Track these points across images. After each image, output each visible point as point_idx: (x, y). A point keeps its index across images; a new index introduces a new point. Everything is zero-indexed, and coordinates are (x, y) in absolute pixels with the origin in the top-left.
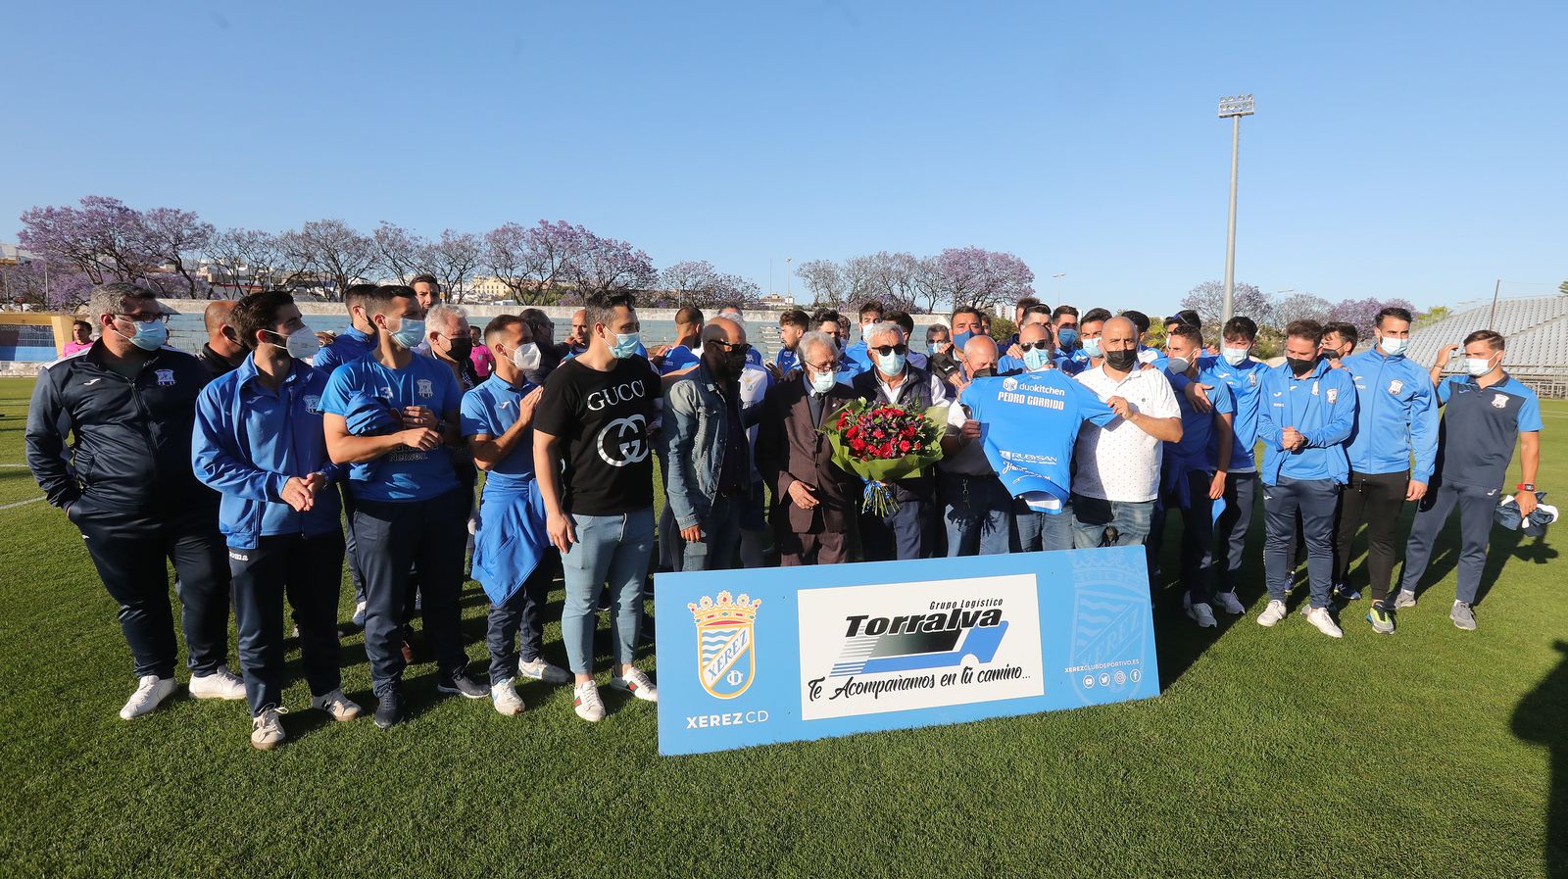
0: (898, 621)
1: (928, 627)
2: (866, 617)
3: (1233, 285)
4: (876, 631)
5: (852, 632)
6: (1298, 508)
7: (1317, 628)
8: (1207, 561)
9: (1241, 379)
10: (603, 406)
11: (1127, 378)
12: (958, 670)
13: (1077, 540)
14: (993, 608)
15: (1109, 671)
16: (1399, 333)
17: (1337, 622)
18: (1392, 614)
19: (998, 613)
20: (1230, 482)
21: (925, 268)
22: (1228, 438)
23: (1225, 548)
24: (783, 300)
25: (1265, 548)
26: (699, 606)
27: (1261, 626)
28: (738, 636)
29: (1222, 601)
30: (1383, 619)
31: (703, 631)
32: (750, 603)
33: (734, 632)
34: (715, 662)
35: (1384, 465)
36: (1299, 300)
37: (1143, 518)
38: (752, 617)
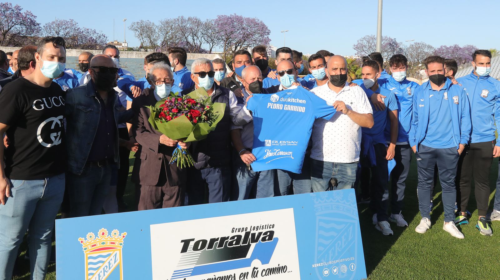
0: (213, 241)
1: (231, 244)
2: (193, 240)
3: (381, 36)
4: (199, 248)
5: (184, 250)
6: (436, 164)
7: (449, 234)
8: (386, 196)
9: (402, 91)
10: (43, 108)
11: (342, 90)
12: (249, 270)
13: (314, 187)
14: (269, 230)
15: (337, 265)
16: (485, 64)
17: (460, 229)
18: (490, 224)
19: (272, 233)
20: (398, 149)
21: (207, 26)
22: (396, 125)
23: (394, 188)
24: (121, 45)
25: (418, 187)
26: (86, 239)
27: (418, 233)
28: (112, 257)
29: (394, 219)
30: (485, 227)
31: (89, 256)
32: (120, 235)
33: (109, 255)
34: (96, 276)
35: (479, 138)
36: (417, 46)
37: (352, 173)
38: (121, 244)
